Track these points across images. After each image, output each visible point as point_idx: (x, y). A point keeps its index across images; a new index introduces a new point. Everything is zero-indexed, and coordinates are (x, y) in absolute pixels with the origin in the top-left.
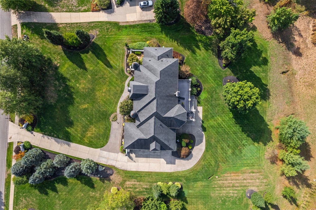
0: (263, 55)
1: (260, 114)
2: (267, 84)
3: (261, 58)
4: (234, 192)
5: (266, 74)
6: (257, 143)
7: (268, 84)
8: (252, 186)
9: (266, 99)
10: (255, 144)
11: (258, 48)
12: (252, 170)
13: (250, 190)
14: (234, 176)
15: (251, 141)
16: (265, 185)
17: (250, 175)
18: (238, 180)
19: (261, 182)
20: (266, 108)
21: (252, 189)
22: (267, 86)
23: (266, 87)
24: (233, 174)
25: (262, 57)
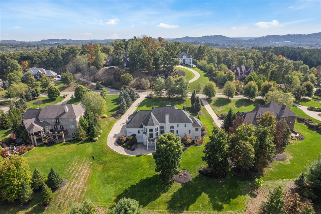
0: (225, 206)
1: (150, 203)
2: (189, 209)
3: (220, 203)
4: (72, 170)
5: (202, 209)
6: (115, 200)
7: (189, 211)
8: (68, 186)
9: (170, 210)
10: (115, 197)
11: (231, 200)
12: (85, 192)
13: (66, 183)
14: (87, 176)
15: (119, 194)
16: (61, 203)
17: (81, 189)
18: (81, 177)
19: (67, 198)
20: (159, 209)
21: (66, 185)
22: (187, 210)
23: (184, 210)
24: (88, 175)
25: (222, 205)
